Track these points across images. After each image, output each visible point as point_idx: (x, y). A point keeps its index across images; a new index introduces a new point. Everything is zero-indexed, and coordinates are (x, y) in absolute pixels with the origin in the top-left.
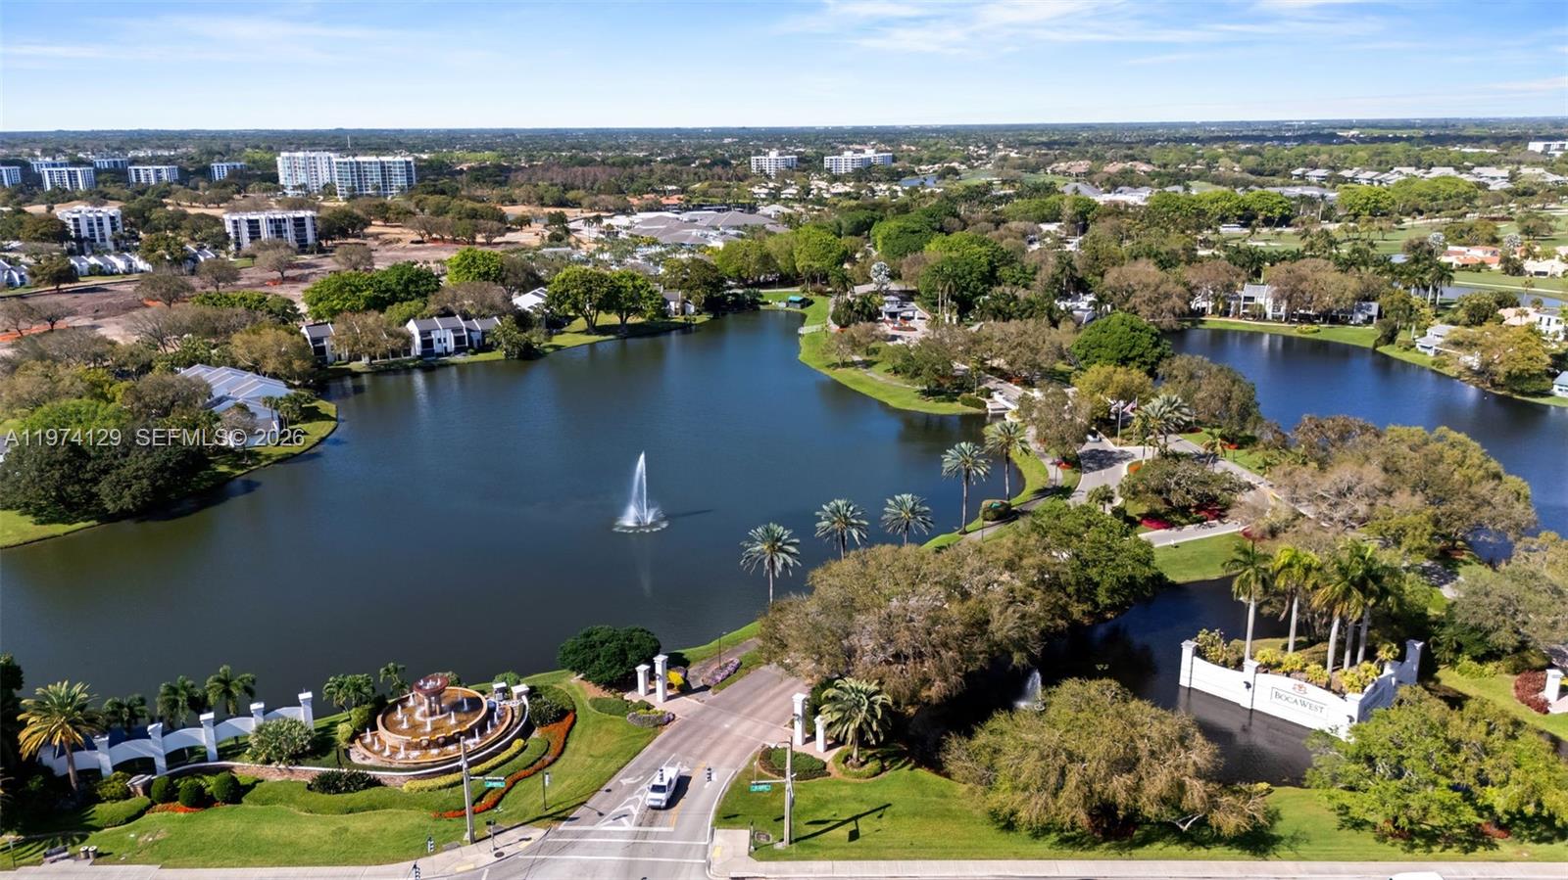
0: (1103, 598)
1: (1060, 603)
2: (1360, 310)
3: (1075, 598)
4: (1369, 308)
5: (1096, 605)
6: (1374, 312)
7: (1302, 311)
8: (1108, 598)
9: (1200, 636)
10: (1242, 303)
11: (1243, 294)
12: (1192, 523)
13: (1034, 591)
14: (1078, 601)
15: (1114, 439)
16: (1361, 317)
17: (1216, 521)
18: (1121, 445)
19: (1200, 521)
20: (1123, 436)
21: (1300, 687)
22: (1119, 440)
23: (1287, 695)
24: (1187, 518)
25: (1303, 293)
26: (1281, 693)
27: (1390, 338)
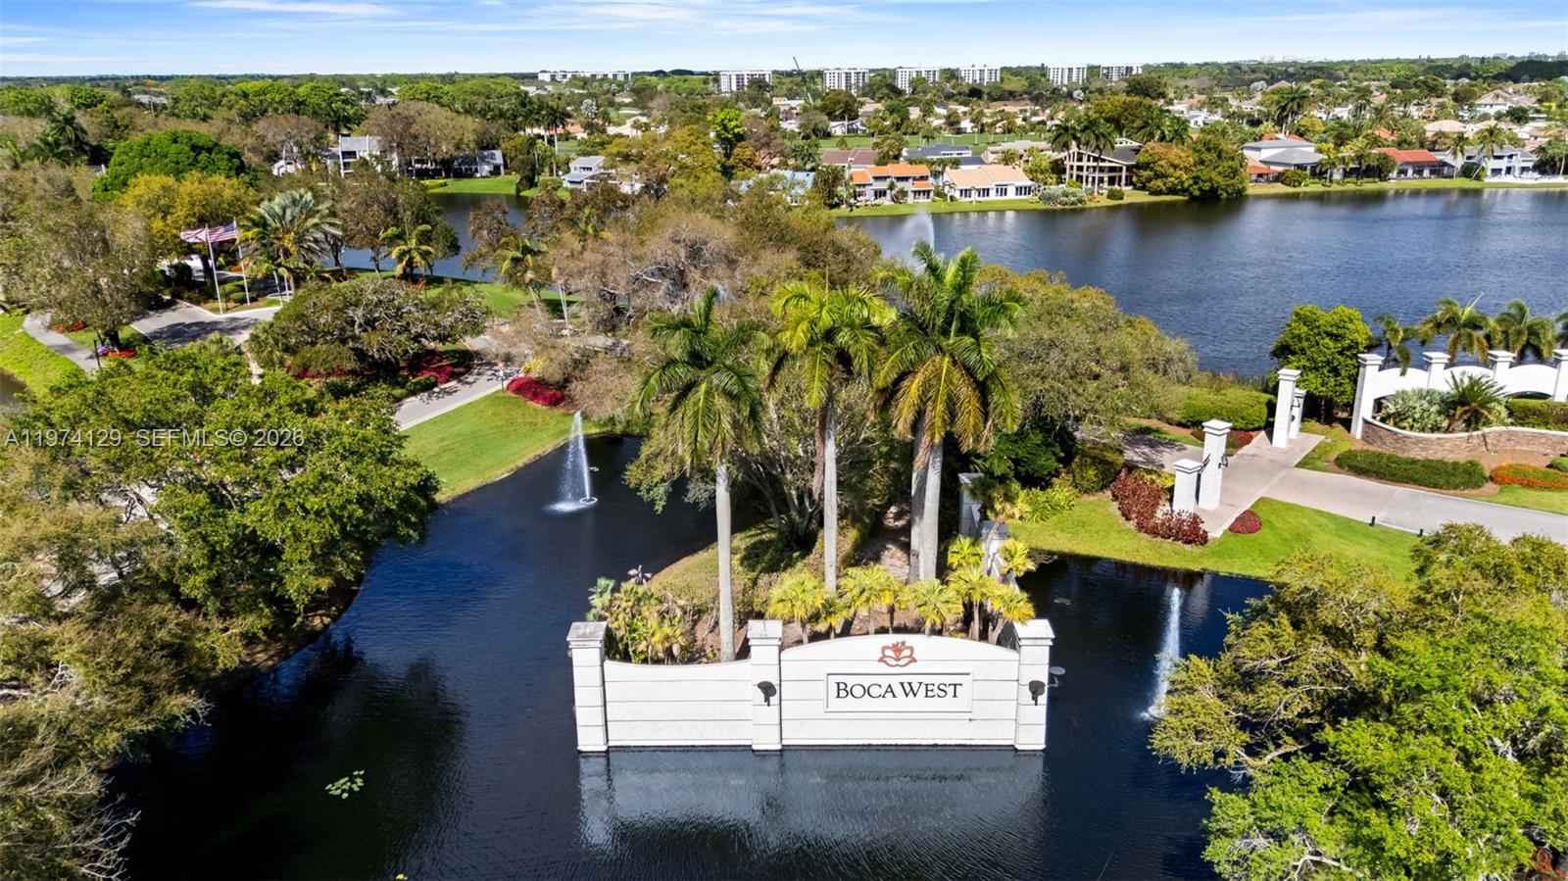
0: (300, 580)
1: (161, 635)
2: (483, 159)
3: (212, 606)
4: (493, 157)
5: (282, 607)
6: (499, 160)
7: (418, 166)
8: (318, 573)
9: (597, 601)
10: (341, 161)
11: (338, 150)
12: (414, 393)
13: (52, 629)
14: (225, 614)
15: (211, 304)
16: (486, 169)
17: (453, 383)
18: (227, 310)
19: (428, 387)
20: (226, 296)
21: (897, 649)
22: (220, 304)
23: (867, 681)
24: (403, 386)
25: (415, 137)
26: (850, 681)
27: (531, 183)
